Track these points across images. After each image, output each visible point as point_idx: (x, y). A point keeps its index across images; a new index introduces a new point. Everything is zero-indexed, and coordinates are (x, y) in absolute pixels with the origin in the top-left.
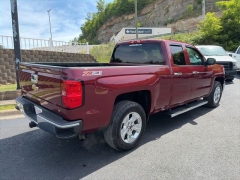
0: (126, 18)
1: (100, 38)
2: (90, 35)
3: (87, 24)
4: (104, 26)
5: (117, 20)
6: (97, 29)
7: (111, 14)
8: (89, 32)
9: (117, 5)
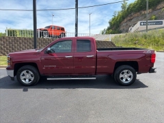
0: (143, 13)
1: (121, 29)
2: (115, 26)
3: (113, 19)
4: (125, 20)
5: (136, 15)
6: (120, 22)
7: (132, 11)
8: (114, 24)
9: (137, 4)
